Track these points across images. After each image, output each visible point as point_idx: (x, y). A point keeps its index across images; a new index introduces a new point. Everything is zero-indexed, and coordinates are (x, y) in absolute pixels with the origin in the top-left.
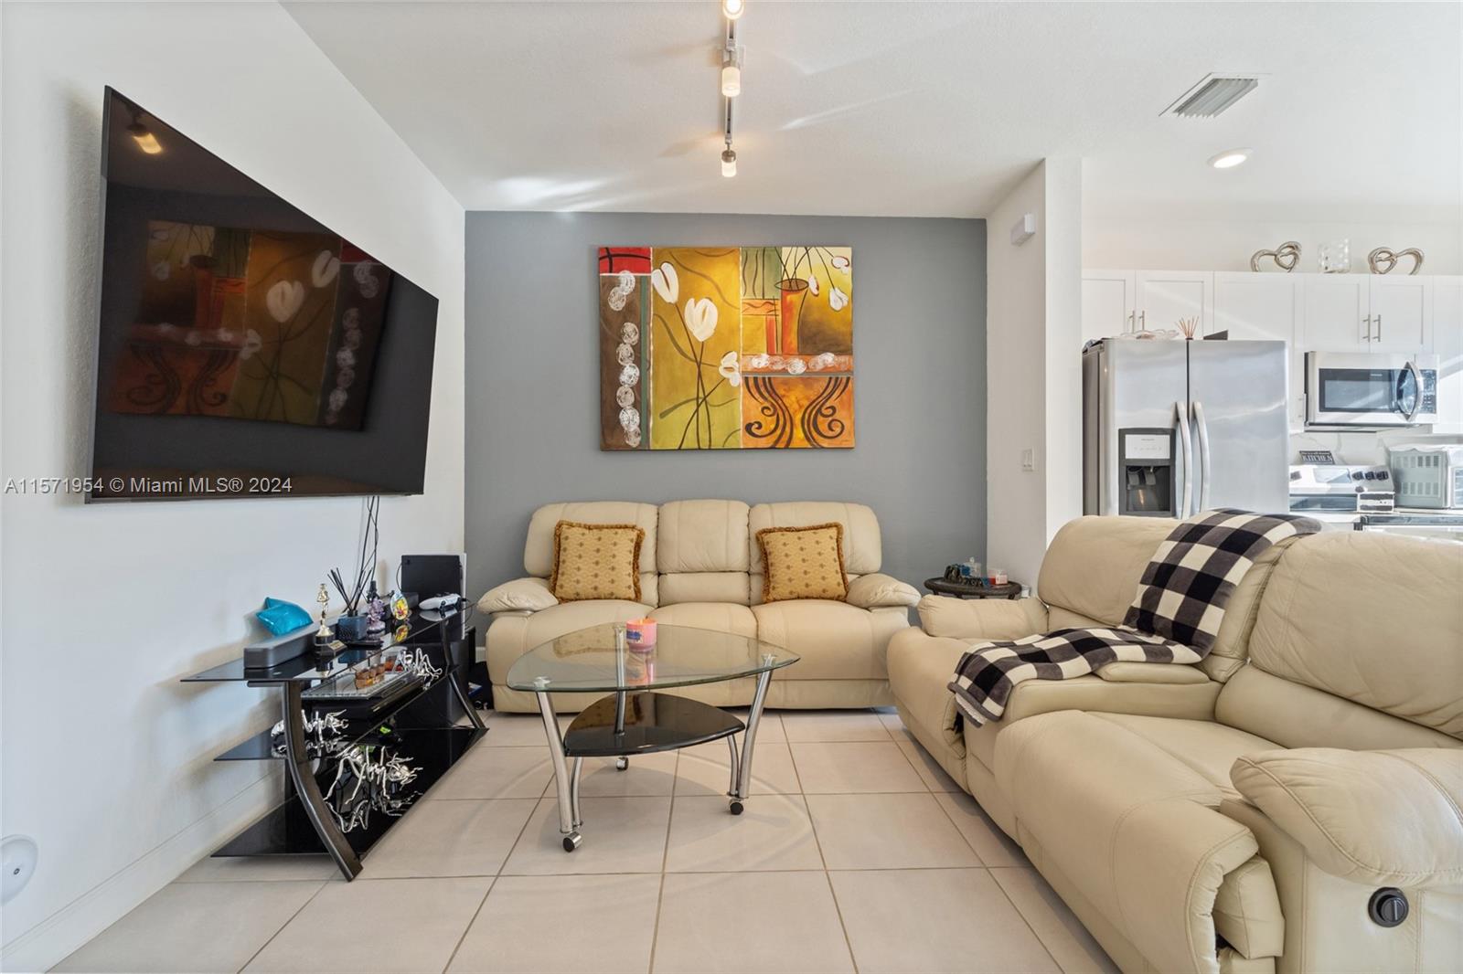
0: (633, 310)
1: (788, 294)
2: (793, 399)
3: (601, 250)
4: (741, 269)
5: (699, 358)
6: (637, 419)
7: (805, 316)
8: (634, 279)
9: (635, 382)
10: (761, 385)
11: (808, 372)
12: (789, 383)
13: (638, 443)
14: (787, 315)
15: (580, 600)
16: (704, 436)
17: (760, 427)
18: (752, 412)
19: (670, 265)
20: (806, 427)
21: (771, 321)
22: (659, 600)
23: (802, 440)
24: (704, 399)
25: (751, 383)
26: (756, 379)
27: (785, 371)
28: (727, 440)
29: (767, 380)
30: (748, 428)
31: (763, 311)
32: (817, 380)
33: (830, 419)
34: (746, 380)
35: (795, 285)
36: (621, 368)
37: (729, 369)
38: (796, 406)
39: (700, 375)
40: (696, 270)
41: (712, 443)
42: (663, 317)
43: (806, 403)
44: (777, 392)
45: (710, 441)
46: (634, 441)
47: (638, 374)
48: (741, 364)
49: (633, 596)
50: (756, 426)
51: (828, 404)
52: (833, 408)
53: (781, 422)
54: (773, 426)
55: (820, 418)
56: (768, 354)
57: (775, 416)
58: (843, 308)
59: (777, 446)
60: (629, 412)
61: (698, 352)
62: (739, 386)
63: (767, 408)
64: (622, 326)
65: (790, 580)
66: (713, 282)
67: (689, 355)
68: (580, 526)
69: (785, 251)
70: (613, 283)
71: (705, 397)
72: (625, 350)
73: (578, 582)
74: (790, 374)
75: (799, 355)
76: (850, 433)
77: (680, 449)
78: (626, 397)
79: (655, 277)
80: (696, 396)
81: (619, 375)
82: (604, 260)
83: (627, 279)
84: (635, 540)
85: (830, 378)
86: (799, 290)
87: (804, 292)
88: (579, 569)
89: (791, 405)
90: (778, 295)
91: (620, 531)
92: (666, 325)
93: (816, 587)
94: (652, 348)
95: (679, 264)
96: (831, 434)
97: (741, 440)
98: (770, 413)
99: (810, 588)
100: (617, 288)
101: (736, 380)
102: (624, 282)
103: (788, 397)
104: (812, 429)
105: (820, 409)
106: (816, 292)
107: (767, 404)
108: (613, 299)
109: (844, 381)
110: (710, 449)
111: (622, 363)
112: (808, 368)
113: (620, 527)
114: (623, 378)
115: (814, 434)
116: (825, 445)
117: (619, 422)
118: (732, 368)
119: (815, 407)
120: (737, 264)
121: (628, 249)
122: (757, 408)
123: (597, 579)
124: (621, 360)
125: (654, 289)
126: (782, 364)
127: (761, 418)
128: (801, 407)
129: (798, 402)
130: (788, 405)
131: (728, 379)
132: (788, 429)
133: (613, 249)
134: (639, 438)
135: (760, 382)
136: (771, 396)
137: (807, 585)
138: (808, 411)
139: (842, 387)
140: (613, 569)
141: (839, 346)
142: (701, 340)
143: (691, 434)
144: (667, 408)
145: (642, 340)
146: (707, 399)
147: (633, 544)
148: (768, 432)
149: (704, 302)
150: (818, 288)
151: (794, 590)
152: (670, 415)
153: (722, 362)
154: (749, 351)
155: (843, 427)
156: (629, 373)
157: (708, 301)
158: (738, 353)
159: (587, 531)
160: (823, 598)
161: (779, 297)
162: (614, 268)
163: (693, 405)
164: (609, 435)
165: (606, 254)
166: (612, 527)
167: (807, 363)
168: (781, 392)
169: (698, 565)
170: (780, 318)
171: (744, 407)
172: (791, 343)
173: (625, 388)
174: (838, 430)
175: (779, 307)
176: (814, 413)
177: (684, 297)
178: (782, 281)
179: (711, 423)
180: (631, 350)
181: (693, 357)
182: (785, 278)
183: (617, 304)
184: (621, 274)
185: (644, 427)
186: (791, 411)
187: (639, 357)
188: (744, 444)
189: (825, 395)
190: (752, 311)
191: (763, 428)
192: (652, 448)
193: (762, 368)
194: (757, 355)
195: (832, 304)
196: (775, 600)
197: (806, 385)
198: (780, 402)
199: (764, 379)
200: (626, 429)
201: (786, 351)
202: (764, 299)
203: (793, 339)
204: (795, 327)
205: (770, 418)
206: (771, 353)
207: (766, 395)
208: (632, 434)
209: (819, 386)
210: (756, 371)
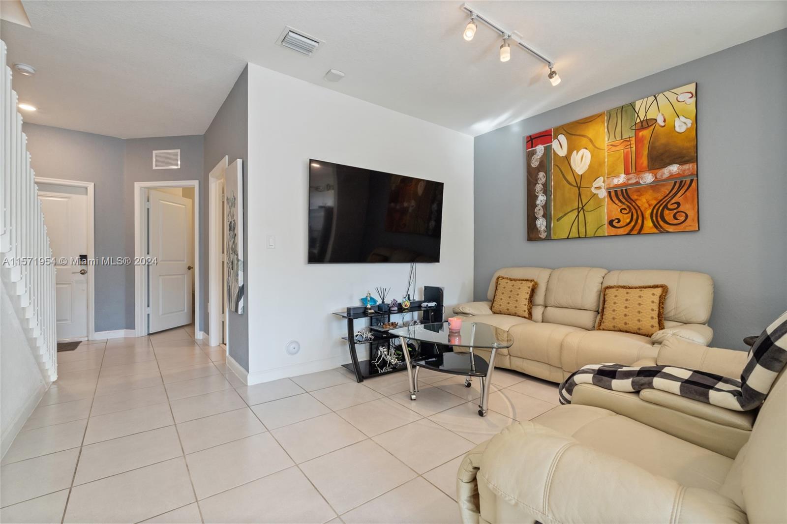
0: (543, 166)
1: (640, 132)
2: (644, 200)
3: (527, 137)
4: (606, 124)
5: (580, 184)
6: (545, 223)
7: (653, 143)
8: (543, 148)
9: (544, 204)
10: (620, 195)
11: (657, 180)
12: (641, 190)
13: (545, 237)
14: (640, 146)
15: (501, 314)
16: (582, 230)
17: (619, 221)
18: (613, 213)
19: (563, 136)
20: (654, 218)
21: (628, 152)
22: (543, 319)
23: (652, 228)
24: (582, 208)
25: (613, 194)
26: (616, 192)
27: (638, 183)
28: (596, 231)
29: (624, 191)
30: (611, 223)
31: (621, 147)
32: (664, 185)
33: (675, 211)
34: (610, 193)
35: (648, 123)
36: (537, 197)
37: (598, 188)
38: (646, 205)
39: (580, 195)
40: (578, 134)
41: (587, 234)
42: (559, 165)
43: (654, 202)
44: (631, 197)
45: (586, 233)
46: (543, 235)
47: (545, 199)
48: (606, 183)
49: (527, 316)
50: (617, 221)
51: (673, 201)
52: (678, 204)
53: (635, 217)
54: (628, 221)
55: (666, 212)
56: (625, 174)
57: (630, 214)
58: (687, 129)
59: (631, 233)
60: (541, 220)
61: (578, 181)
62: (605, 197)
63: (625, 209)
64: (537, 174)
65: (614, 319)
66: (588, 137)
67: (573, 184)
68: (507, 278)
69: (638, 105)
70: (533, 153)
71: (583, 207)
72: (539, 187)
73: (500, 305)
74: (641, 184)
75: (649, 170)
76: (693, 220)
77: (568, 238)
78: (539, 212)
79: (555, 144)
80: (577, 207)
81: (536, 201)
82: (529, 143)
83: (540, 149)
84: (531, 287)
85: (675, 183)
86: (649, 126)
87: (652, 128)
88: (501, 299)
89: (642, 205)
90: (632, 134)
91: (524, 282)
92: (560, 169)
93: (633, 325)
94: (553, 183)
95: (567, 132)
96: (676, 222)
97: (606, 230)
98: (626, 212)
99: (627, 326)
100: (535, 156)
101: (603, 194)
102: (538, 151)
103: (640, 200)
104: (659, 219)
105: (666, 205)
106: (663, 124)
107: (624, 207)
108: (533, 162)
109: (688, 182)
110: (586, 237)
111: (537, 194)
112: (656, 178)
113: (525, 280)
114: (538, 202)
115: (661, 223)
116: (670, 230)
117: (535, 225)
118: (600, 188)
119: (661, 205)
120: (603, 122)
121: (540, 133)
122: (617, 210)
123: (509, 305)
124: (537, 193)
125: (554, 151)
126: (636, 179)
127: (620, 216)
128: (650, 205)
129: (648, 202)
130: (639, 205)
131: (598, 194)
132: (640, 221)
133: (533, 135)
134: (546, 234)
135: (619, 193)
136: (627, 200)
137: (626, 324)
138: (657, 207)
139: (685, 188)
140: (517, 301)
141: (684, 157)
142: (580, 174)
143: (574, 229)
144: (560, 216)
145: (548, 180)
146: (584, 208)
147: (530, 289)
148: (625, 224)
149: (583, 151)
150: (665, 121)
151: (616, 325)
152: (563, 219)
153: (593, 185)
154: (612, 174)
155: (687, 216)
156: (541, 199)
157: (585, 150)
158: (604, 177)
159: (509, 281)
160: (639, 334)
161: (634, 135)
162: (533, 146)
163: (576, 212)
164: (532, 233)
165: (530, 139)
166: (519, 280)
167: (656, 175)
168: (634, 197)
169: (564, 304)
170: (634, 149)
171: (608, 210)
172: (642, 163)
173: (539, 207)
174: (682, 219)
175: (633, 142)
176: (661, 208)
177: (570, 152)
178: (636, 124)
179: (586, 222)
180: (542, 186)
181: (575, 184)
182: (638, 121)
183: (535, 164)
184: (537, 147)
185: (548, 227)
186: (642, 209)
187: (546, 191)
188: (608, 233)
189: (671, 194)
190: (614, 149)
191: (621, 222)
192: (552, 238)
193: (620, 184)
194: (617, 176)
195: (678, 129)
196: (604, 330)
197: (654, 191)
198: (634, 204)
199: (622, 190)
200: (539, 229)
201: (638, 170)
202: (622, 139)
203: (644, 161)
204: (645, 152)
205: (626, 215)
206: (627, 172)
207: (623, 200)
208: (542, 232)
209: (666, 190)
210: (617, 186)
